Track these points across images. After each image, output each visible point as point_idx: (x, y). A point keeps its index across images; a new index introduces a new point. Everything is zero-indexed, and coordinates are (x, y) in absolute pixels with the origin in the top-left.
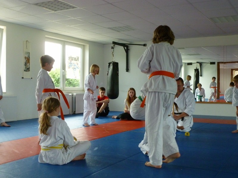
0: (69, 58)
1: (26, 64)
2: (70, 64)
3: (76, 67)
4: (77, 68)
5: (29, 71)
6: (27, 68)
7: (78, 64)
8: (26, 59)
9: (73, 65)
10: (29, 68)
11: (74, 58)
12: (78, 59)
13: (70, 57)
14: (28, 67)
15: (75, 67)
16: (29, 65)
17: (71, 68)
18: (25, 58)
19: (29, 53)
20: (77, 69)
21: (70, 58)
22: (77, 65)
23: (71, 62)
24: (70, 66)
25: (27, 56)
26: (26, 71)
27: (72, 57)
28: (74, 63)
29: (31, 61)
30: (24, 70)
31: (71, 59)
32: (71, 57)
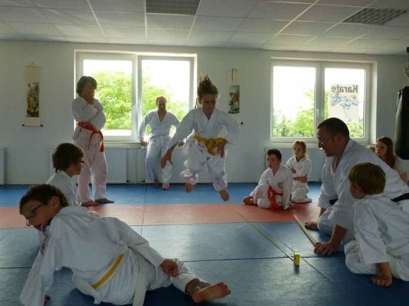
0: (333, 88)
1: (232, 103)
3: (351, 103)
4: (353, 104)
5: (238, 112)
6: (235, 108)
7: (355, 98)
8: (233, 96)
9: (342, 99)
10: (239, 109)
11: (346, 88)
12: (356, 88)
13: (336, 86)
14: (237, 107)
16: (239, 104)
17: (338, 105)
18: (231, 94)
19: (239, 86)
20: (352, 106)
21: (335, 89)
22: (352, 99)
23: (338, 94)
24: (335, 101)
25: (234, 91)
26: (233, 113)
27: (340, 86)
28: (345, 97)
30: (229, 112)
31: (338, 89)
32: (338, 87)
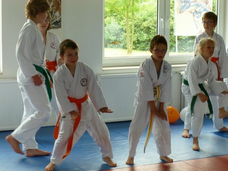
2: (183, 4)
3: (202, 9)
4: (205, 10)
5: (60, 27)
6: (55, 21)
7: (207, 2)
9: (192, 4)
10: (60, 21)
14: (58, 19)
15: (198, 10)
16: (60, 14)
17: (186, 12)
22: (204, 4)
24: (183, 7)
28: (196, 1)
29: (62, 6)
